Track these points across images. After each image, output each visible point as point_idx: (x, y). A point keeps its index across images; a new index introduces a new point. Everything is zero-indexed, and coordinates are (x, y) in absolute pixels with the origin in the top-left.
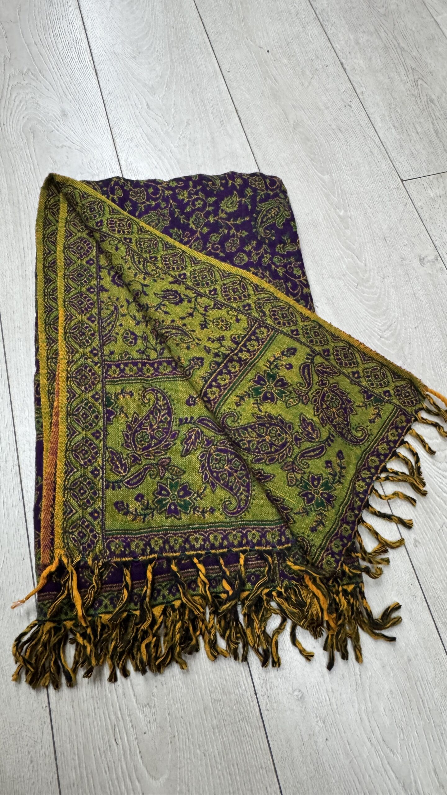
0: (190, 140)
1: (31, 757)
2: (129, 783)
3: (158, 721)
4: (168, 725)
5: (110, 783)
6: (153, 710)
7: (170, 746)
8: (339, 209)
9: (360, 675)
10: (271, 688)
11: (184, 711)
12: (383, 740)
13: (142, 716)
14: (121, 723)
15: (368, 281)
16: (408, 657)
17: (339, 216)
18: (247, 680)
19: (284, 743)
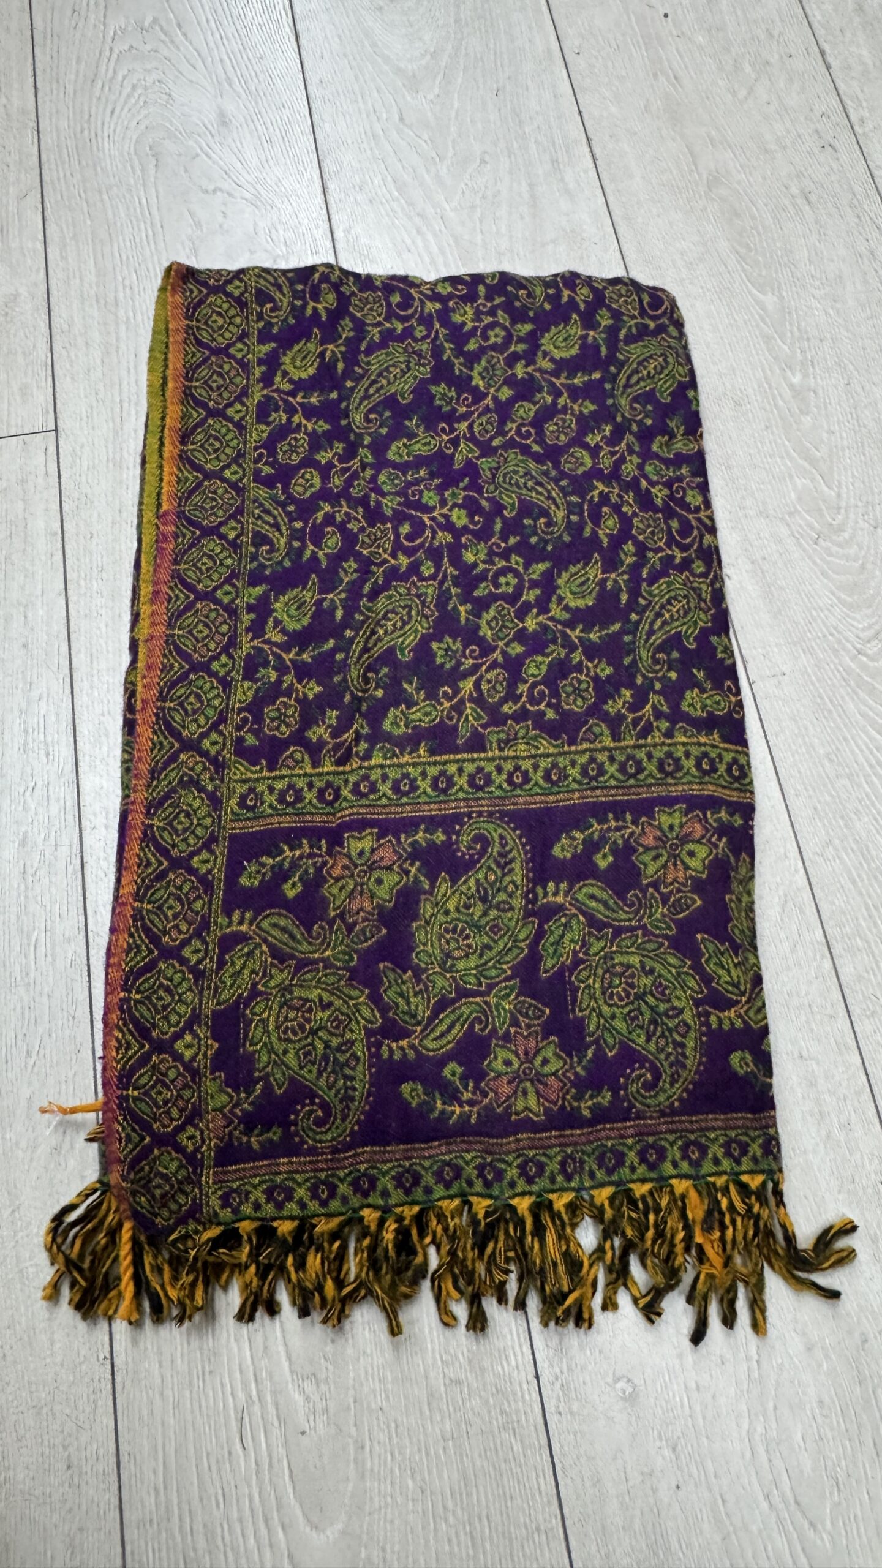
0: (484, 197)
1: (69, 1456)
2: (263, 1531)
3: (331, 1411)
4: (352, 1422)
5: (226, 1526)
6: (324, 1388)
7: (352, 1465)
8: (790, 368)
9: (758, 1362)
10: (569, 1369)
11: (387, 1397)
12: (797, 1502)
13: (298, 1398)
14: (257, 1408)
15: (840, 529)
16: (863, 1334)
17: (791, 386)
18: (521, 1346)
19: (588, 1484)
